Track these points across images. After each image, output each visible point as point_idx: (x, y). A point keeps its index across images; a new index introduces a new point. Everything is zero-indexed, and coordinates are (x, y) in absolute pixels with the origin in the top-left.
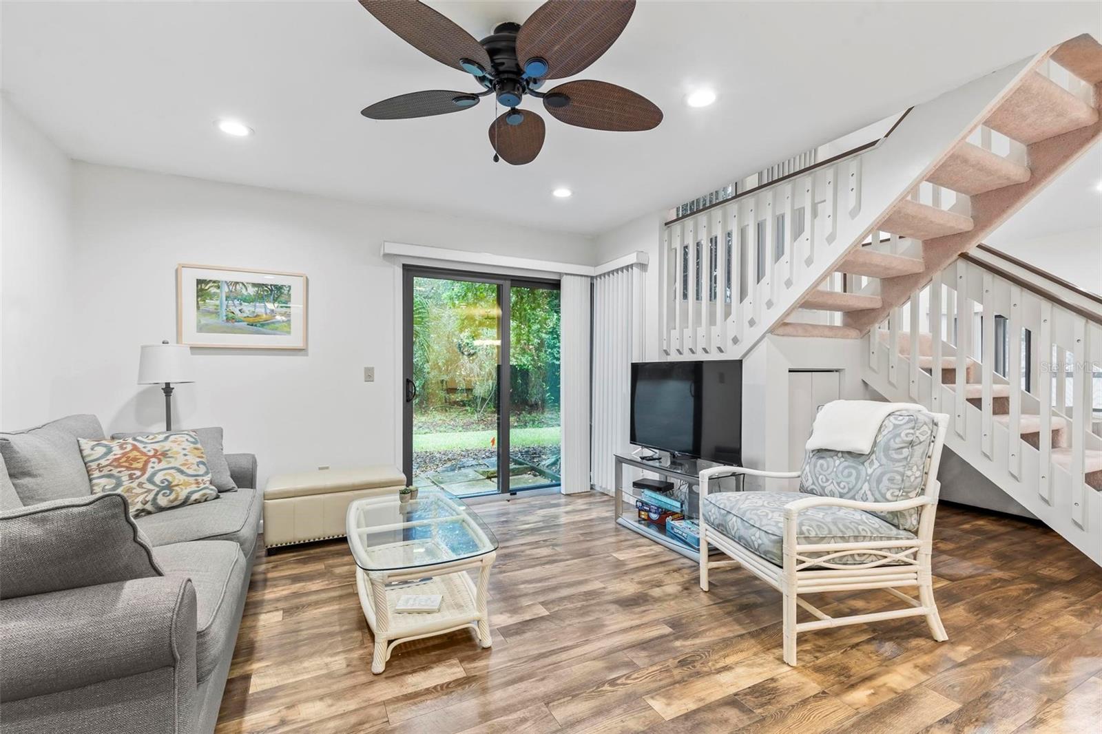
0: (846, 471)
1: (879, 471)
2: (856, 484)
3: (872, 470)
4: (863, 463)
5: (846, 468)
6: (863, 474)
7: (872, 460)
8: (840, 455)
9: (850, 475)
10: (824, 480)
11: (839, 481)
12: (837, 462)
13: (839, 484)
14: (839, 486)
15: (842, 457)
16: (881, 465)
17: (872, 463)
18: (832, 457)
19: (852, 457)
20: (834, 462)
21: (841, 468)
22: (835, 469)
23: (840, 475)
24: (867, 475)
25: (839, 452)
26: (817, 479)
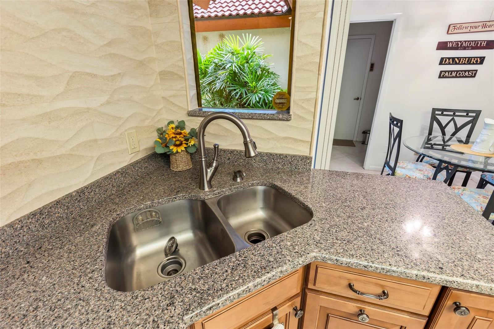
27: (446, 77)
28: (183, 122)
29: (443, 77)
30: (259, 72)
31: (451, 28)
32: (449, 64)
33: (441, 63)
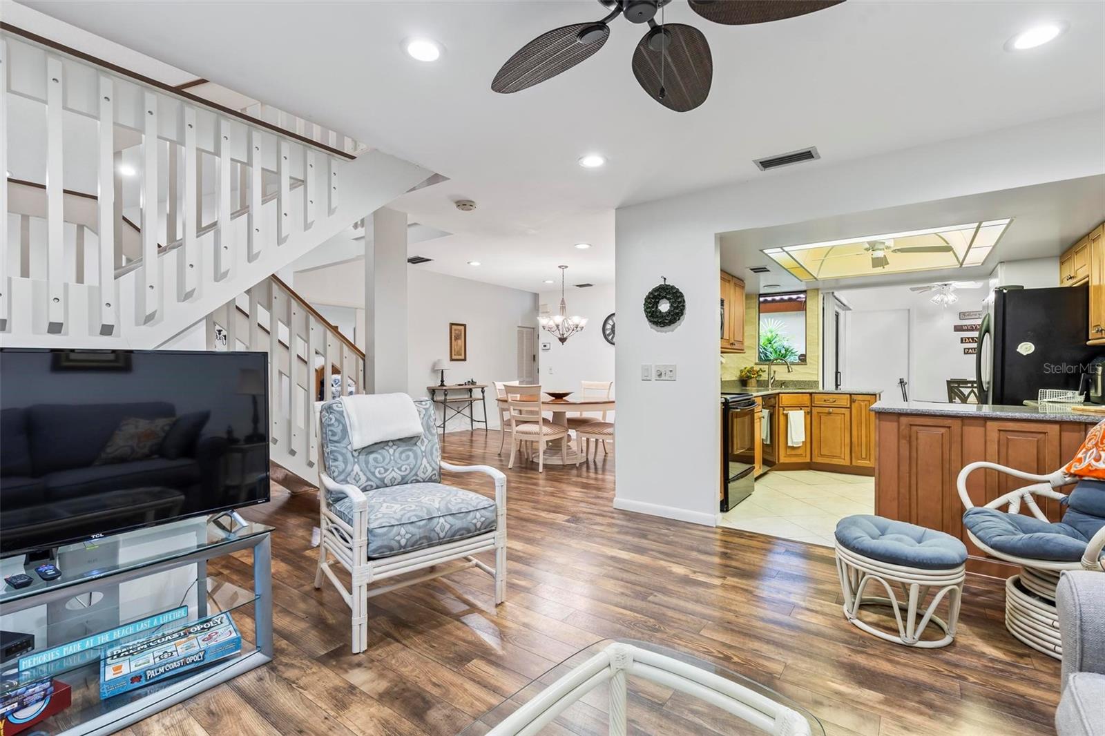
0: (404, 455)
1: (429, 447)
2: (416, 462)
3: (424, 447)
4: (415, 444)
5: (401, 453)
6: (419, 452)
7: (423, 439)
8: (391, 444)
9: (408, 457)
10: (382, 471)
11: (400, 466)
12: (391, 451)
13: (400, 469)
14: (401, 470)
15: (394, 444)
16: (429, 441)
17: (423, 442)
18: (383, 448)
19: (404, 442)
20: (388, 451)
21: (397, 455)
22: (392, 458)
23: (399, 461)
24: (422, 452)
25: (389, 441)
26: (373, 474)
27: (970, 353)
28: (753, 367)
29: (968, 353)
30: (783, 352)
31: (963, 315)
32: (970, 342)
33: (962, 342)
